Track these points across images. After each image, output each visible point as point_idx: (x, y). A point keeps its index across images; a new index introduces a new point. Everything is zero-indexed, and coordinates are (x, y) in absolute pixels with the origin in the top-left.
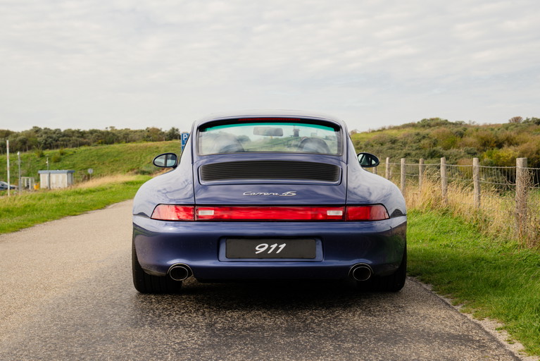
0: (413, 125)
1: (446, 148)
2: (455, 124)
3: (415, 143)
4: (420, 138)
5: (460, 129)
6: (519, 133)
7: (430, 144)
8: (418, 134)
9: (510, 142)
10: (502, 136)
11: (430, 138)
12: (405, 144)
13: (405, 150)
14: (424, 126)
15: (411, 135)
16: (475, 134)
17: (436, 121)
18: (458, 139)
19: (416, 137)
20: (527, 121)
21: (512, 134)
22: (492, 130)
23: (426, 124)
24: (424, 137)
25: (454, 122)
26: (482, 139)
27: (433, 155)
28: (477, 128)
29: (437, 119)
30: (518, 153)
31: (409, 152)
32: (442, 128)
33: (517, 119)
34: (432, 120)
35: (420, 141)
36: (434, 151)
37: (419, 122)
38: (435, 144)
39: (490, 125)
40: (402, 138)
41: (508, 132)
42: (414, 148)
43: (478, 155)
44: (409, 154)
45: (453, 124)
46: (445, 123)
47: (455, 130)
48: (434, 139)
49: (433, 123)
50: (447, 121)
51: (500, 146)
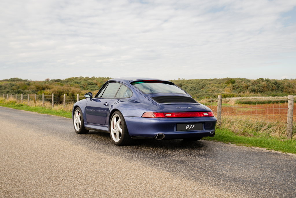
0: (7, 80)
1: (24, 90)
2: (25, 80)
3: (10, 87)
4: (11, 85)
5: (27, 82)
6: (50, 85)
7: (16, 88)
8: (11, 84)
9: (48, 88)
10: (44, 85)
11: (16, 86)
12: (6, 88)
13: (7, 90)
14: (12, 81)
15: (8, 84)
16: (34, 84)
17: (17, 79)
18: (28, 86)
19: (10, 85)
20: (52, 80)
21: (48, 85)
22: (40, 83)
23: (12, 80)
24: (13, 85)
25: (24, 79)
26: (37, 86)
27: (19, 92)
28: (35, 82)
29: (17, 78)
30: (51, 92)
31: (8, 91)
32: (20, 82)
33: (48, 80)
34: (15, 78)
35: (12, 87)
36: (19, 91)
37: (9, 79)
38: (18, 88)
39: (38, 81)
40: (4, 85)
41: (46, 84)
42: (10, 89)
43: (36, 93)
44: (9, 92)
45: (24, 80)
46: (21, 80)
47: (26, 83)
48: (18, 86)
49: (15, 80)
50: (21, 79)
51: (44, 89)
